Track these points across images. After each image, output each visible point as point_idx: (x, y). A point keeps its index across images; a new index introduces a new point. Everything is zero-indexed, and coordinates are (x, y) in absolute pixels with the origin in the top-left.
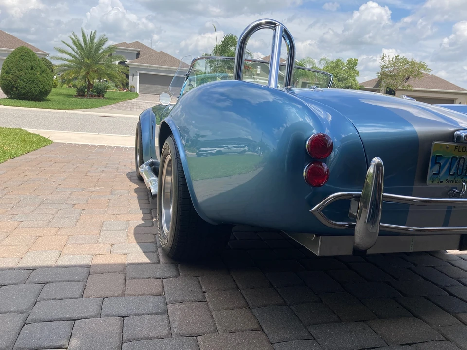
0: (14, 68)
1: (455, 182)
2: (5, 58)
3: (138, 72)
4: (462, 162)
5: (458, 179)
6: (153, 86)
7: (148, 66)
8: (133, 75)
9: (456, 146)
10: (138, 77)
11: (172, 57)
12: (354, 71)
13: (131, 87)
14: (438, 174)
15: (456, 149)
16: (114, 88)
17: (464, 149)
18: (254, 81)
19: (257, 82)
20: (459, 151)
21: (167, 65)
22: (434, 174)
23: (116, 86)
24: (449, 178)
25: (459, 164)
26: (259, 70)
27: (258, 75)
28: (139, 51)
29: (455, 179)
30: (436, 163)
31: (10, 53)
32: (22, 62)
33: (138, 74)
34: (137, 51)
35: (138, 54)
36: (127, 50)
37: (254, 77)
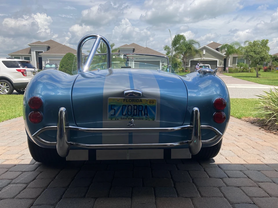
0: (65, 64)
1: (127, 119)
2: (61, 59)
3: (134, 60)
4: (130, 107)
5: (130, 117)
9: (124, 99)
10: (134, 63)
11: (152, 50)
12: (266, 47)
14: (115, 115)
15: (124, 100)
17: (130, 101)
18: (201, 59)
19: (204, 59)
20: (127, 102)
22: (111, 115)
24: (123, 117)
25: (128, 109)
26: (204, 52)
27: (204, 55)
28: (134, 48)
29: (127, 117)
30: (112, 109)
31: (64, 56)
32: (69, 61)
34: (133, 48)
35: (134, 50)
36: (128, 48)
37: (201, 57)
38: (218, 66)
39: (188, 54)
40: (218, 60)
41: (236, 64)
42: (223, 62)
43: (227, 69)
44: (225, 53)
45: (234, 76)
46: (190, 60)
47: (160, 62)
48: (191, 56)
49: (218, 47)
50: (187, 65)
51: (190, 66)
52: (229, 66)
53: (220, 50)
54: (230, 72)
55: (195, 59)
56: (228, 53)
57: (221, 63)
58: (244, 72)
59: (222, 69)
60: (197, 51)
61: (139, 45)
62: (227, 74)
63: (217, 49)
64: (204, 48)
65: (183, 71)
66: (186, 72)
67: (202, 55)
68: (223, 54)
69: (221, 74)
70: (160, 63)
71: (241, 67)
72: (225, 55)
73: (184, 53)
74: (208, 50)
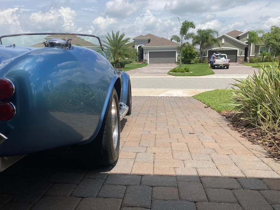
3: (148, 51)
6: (157, 58)
7: (154, 47)
8: (146, 54)
10: (148, 54)
13: (145, 60)
16: (135, 62)
18: (220, 48)
19: (223, 49)
21: (165, 45)
23: (136, 60)
26: (223, 41)
27: (223, 44)
33: (148, 53)
34: (148, 39)
35: (149, 41)
36: (143, 39)
37: (219, 46)
38: (238, 56)
39: (205, 44)
40: (238, 49)
41: (259, 53)
42: (244, 52)
43: (248, 58)
44: (246, 42)
45: (254, 66)
46: (208, 50)
47: (176, 52)
48: (209, 45)
49: (239, 35)
50: (205, 55)
51: (207, 56)
52: (251, 55)
53: (240, 38)
54: (251, 62)
55: (213, 49)
56: (250, 42)
57: (242, 52)
58: (267, 61)
59: (243, 59)
60: (215, 40)
61: (154, 36)
62: (247, 64)
63: (238, 38)
64: (223, 37)
65: (200, 62)
66: (203, 63)
67: (221, 44)
68: (244, 42)
69: (240, 65)
70: (176, 54)
71: (263, 56)
72: (246, 44)
73: (201, 43)
74: (227, 39)
